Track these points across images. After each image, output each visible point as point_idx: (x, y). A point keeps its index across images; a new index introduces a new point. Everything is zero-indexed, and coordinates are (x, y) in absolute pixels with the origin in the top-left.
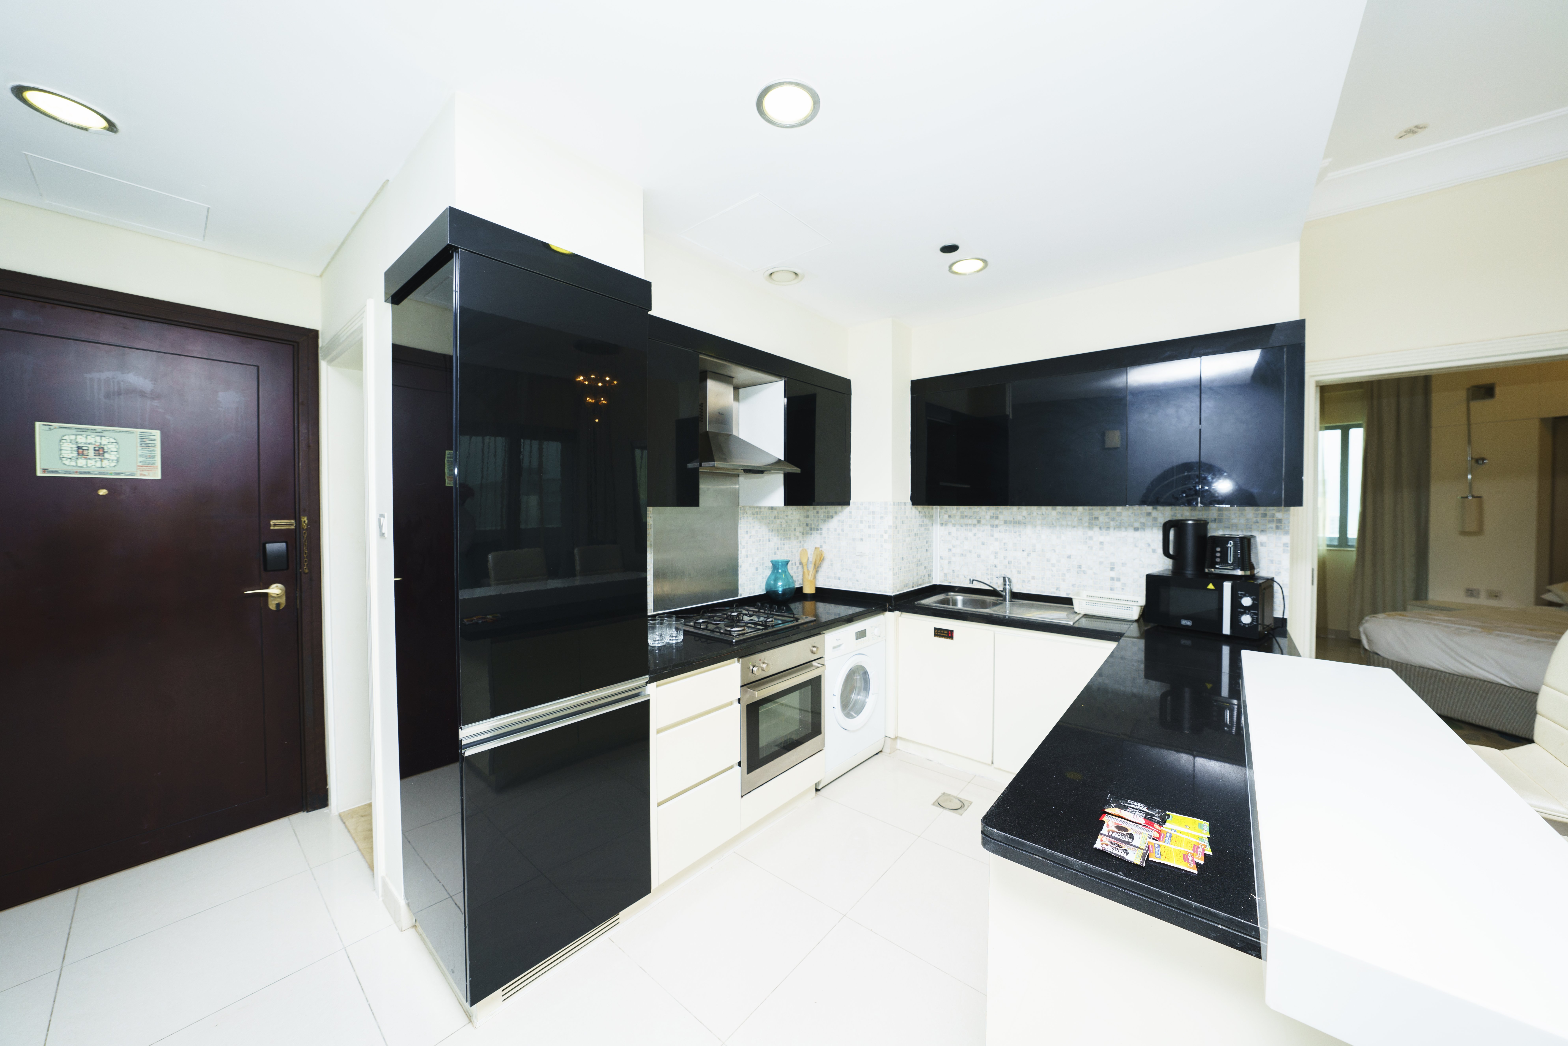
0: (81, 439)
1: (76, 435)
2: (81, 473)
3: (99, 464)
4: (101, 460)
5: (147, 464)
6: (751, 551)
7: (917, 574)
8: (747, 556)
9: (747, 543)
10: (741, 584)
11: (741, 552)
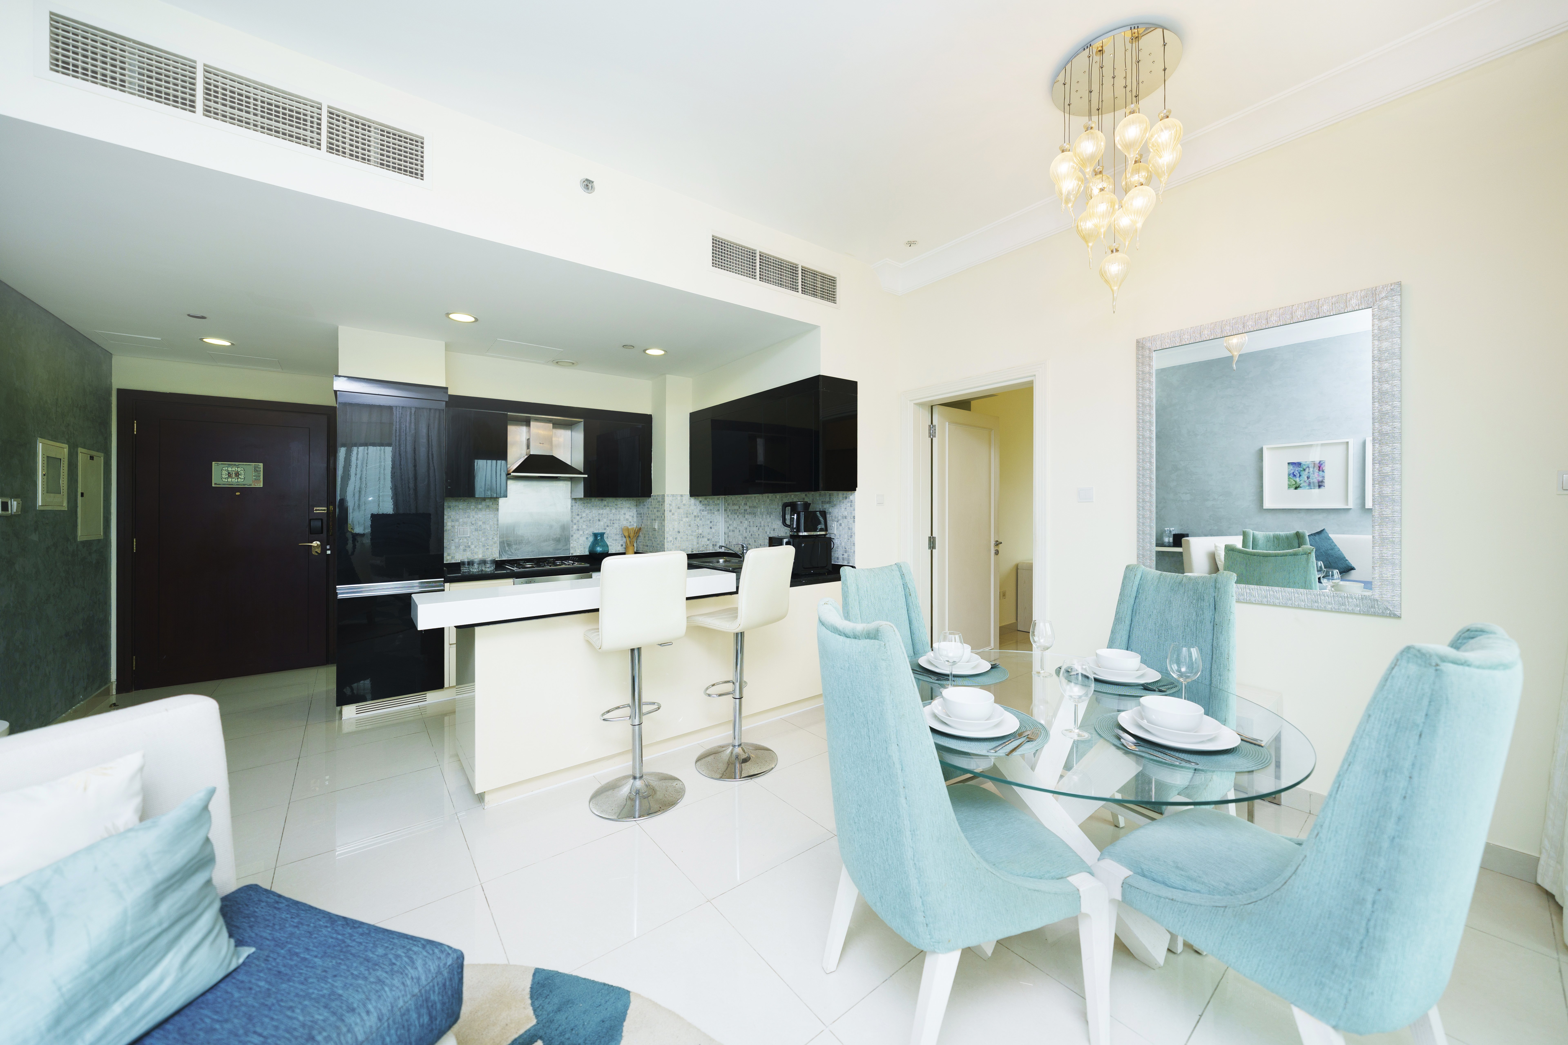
0: (230, 469)
1: (228, 467)
2: (229, 485)
3: (236, 481)
4: (238, 479)
5: (257, 480)
6: (582, 526)
7: (698, 543)
8: (578, 530)
9: (578, 521)
10: (572, 547)
11: (572, 527)
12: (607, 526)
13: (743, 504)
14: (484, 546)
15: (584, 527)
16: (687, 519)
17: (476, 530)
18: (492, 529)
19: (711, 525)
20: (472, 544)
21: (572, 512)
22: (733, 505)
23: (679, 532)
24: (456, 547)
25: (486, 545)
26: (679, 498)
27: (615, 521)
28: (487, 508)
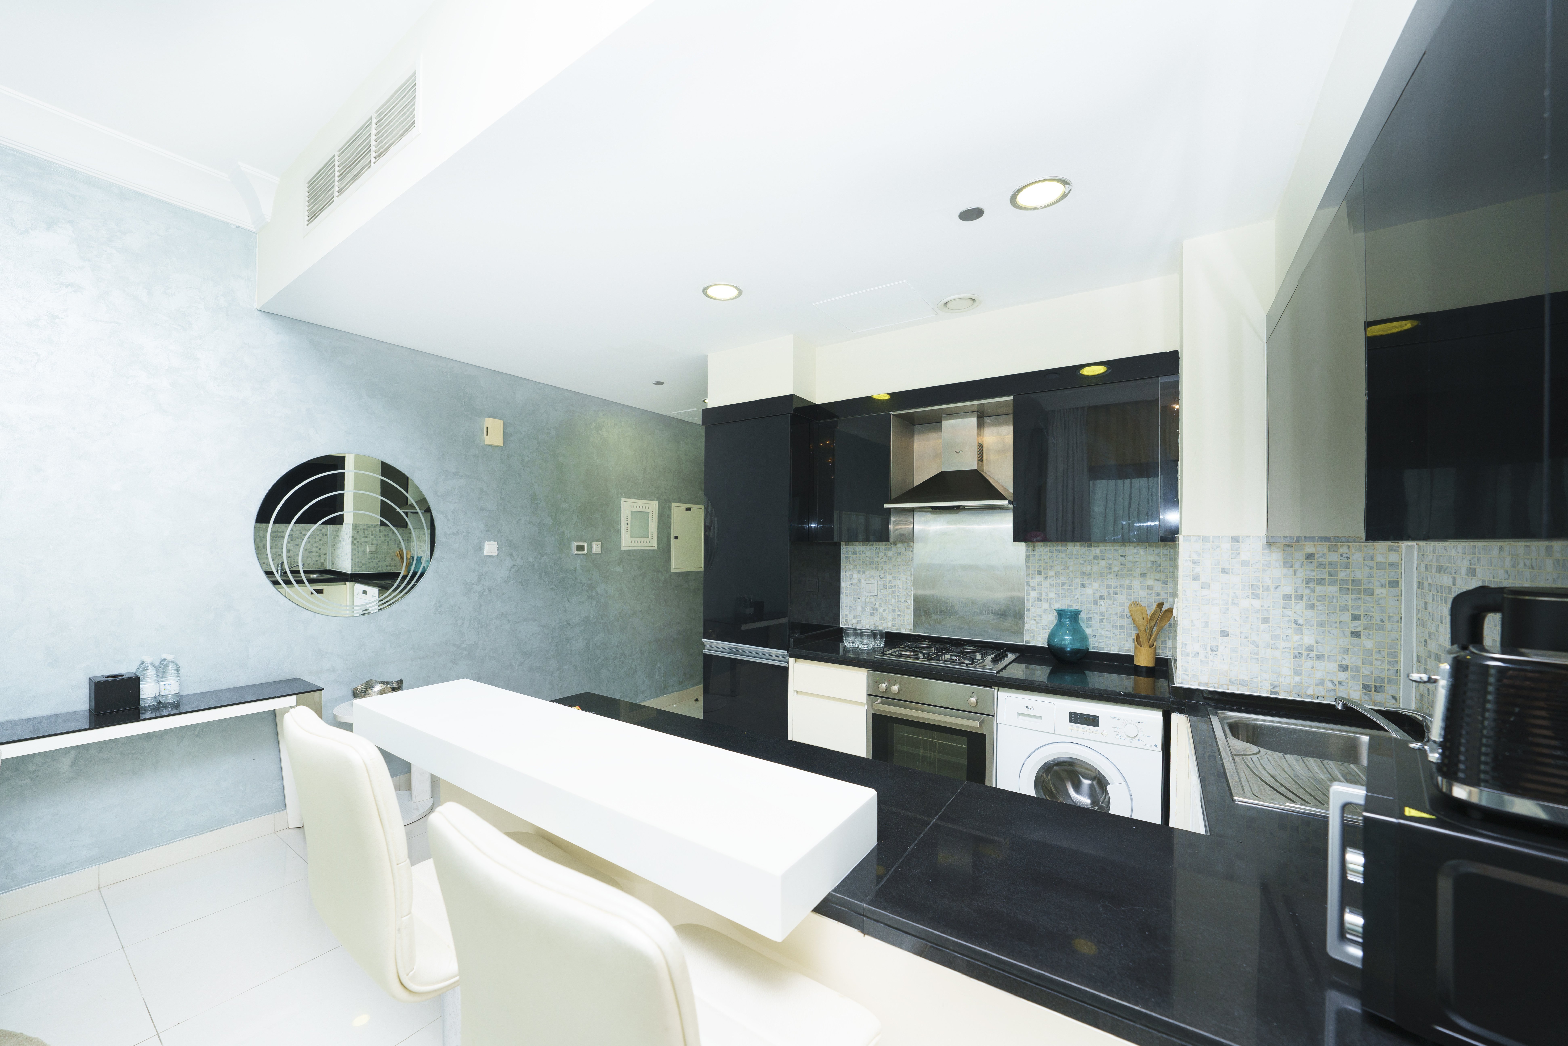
6: (1047, 594)
7: (1297, 672)
8: (1039, 600)
9: (1039, 584)
10: (1028, 630)
11: (1029, 594)
12: (1102, 598)
13: (1464, 570)
14: (894, 611)
15: (1052, 595)
16: (1257, 603)
17: (885, 587)
18: (905, 587)
19: (1357, 626)
20: (880, 606)
21: (1028, 567)
22: (1438, 571)
23: (1225, 634)
24: (862, 608)
25: (897, 610)
26: (1226, 545)
27: (1118, 590)
28: (898, 555)
